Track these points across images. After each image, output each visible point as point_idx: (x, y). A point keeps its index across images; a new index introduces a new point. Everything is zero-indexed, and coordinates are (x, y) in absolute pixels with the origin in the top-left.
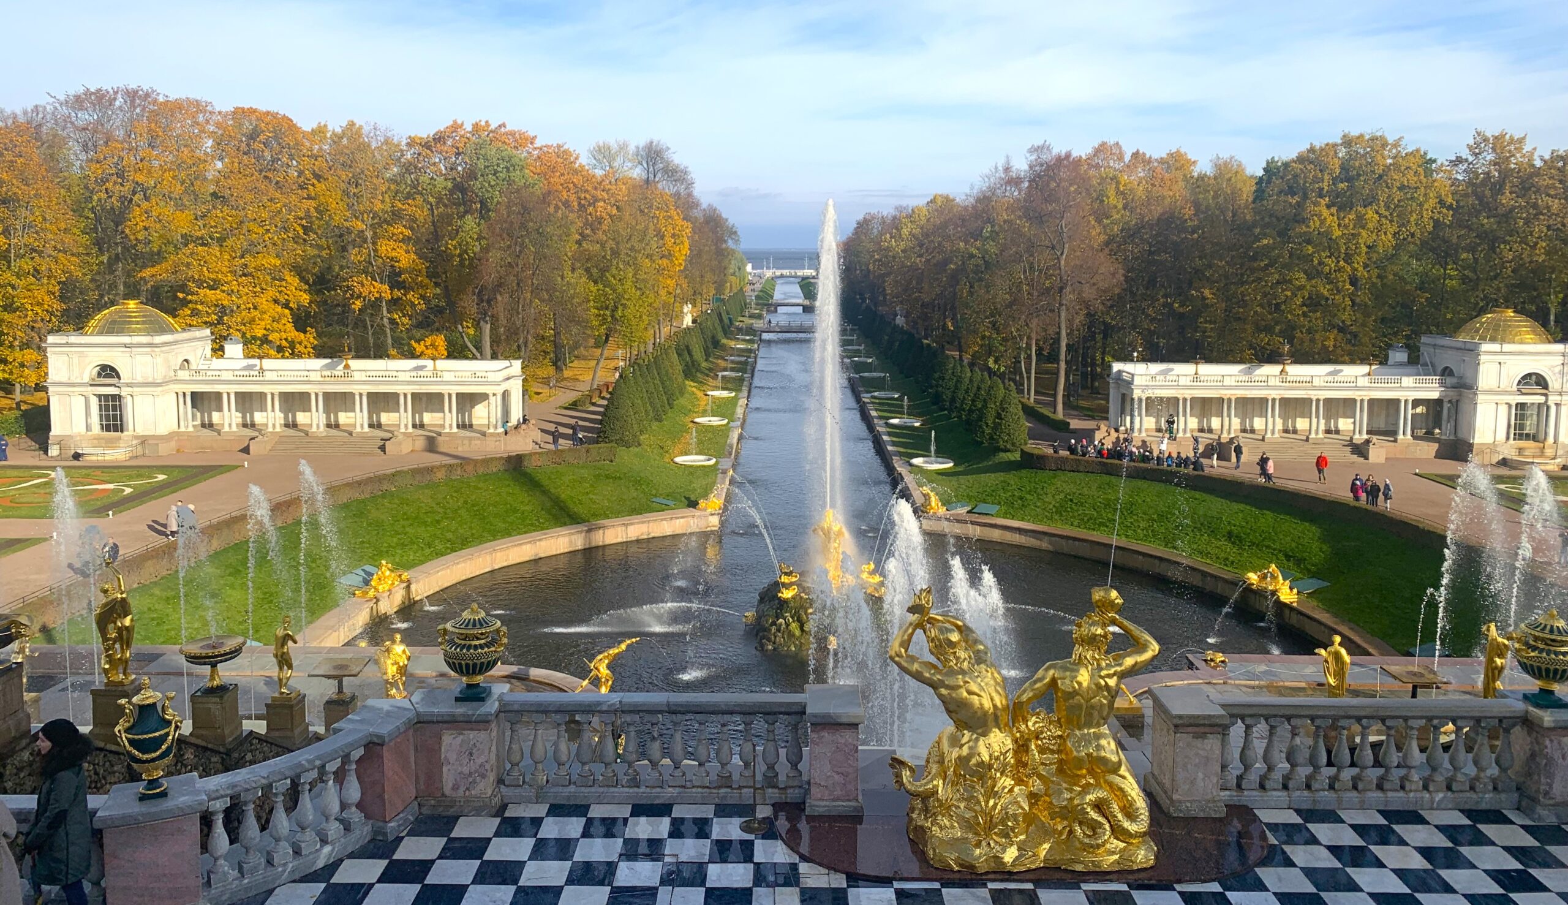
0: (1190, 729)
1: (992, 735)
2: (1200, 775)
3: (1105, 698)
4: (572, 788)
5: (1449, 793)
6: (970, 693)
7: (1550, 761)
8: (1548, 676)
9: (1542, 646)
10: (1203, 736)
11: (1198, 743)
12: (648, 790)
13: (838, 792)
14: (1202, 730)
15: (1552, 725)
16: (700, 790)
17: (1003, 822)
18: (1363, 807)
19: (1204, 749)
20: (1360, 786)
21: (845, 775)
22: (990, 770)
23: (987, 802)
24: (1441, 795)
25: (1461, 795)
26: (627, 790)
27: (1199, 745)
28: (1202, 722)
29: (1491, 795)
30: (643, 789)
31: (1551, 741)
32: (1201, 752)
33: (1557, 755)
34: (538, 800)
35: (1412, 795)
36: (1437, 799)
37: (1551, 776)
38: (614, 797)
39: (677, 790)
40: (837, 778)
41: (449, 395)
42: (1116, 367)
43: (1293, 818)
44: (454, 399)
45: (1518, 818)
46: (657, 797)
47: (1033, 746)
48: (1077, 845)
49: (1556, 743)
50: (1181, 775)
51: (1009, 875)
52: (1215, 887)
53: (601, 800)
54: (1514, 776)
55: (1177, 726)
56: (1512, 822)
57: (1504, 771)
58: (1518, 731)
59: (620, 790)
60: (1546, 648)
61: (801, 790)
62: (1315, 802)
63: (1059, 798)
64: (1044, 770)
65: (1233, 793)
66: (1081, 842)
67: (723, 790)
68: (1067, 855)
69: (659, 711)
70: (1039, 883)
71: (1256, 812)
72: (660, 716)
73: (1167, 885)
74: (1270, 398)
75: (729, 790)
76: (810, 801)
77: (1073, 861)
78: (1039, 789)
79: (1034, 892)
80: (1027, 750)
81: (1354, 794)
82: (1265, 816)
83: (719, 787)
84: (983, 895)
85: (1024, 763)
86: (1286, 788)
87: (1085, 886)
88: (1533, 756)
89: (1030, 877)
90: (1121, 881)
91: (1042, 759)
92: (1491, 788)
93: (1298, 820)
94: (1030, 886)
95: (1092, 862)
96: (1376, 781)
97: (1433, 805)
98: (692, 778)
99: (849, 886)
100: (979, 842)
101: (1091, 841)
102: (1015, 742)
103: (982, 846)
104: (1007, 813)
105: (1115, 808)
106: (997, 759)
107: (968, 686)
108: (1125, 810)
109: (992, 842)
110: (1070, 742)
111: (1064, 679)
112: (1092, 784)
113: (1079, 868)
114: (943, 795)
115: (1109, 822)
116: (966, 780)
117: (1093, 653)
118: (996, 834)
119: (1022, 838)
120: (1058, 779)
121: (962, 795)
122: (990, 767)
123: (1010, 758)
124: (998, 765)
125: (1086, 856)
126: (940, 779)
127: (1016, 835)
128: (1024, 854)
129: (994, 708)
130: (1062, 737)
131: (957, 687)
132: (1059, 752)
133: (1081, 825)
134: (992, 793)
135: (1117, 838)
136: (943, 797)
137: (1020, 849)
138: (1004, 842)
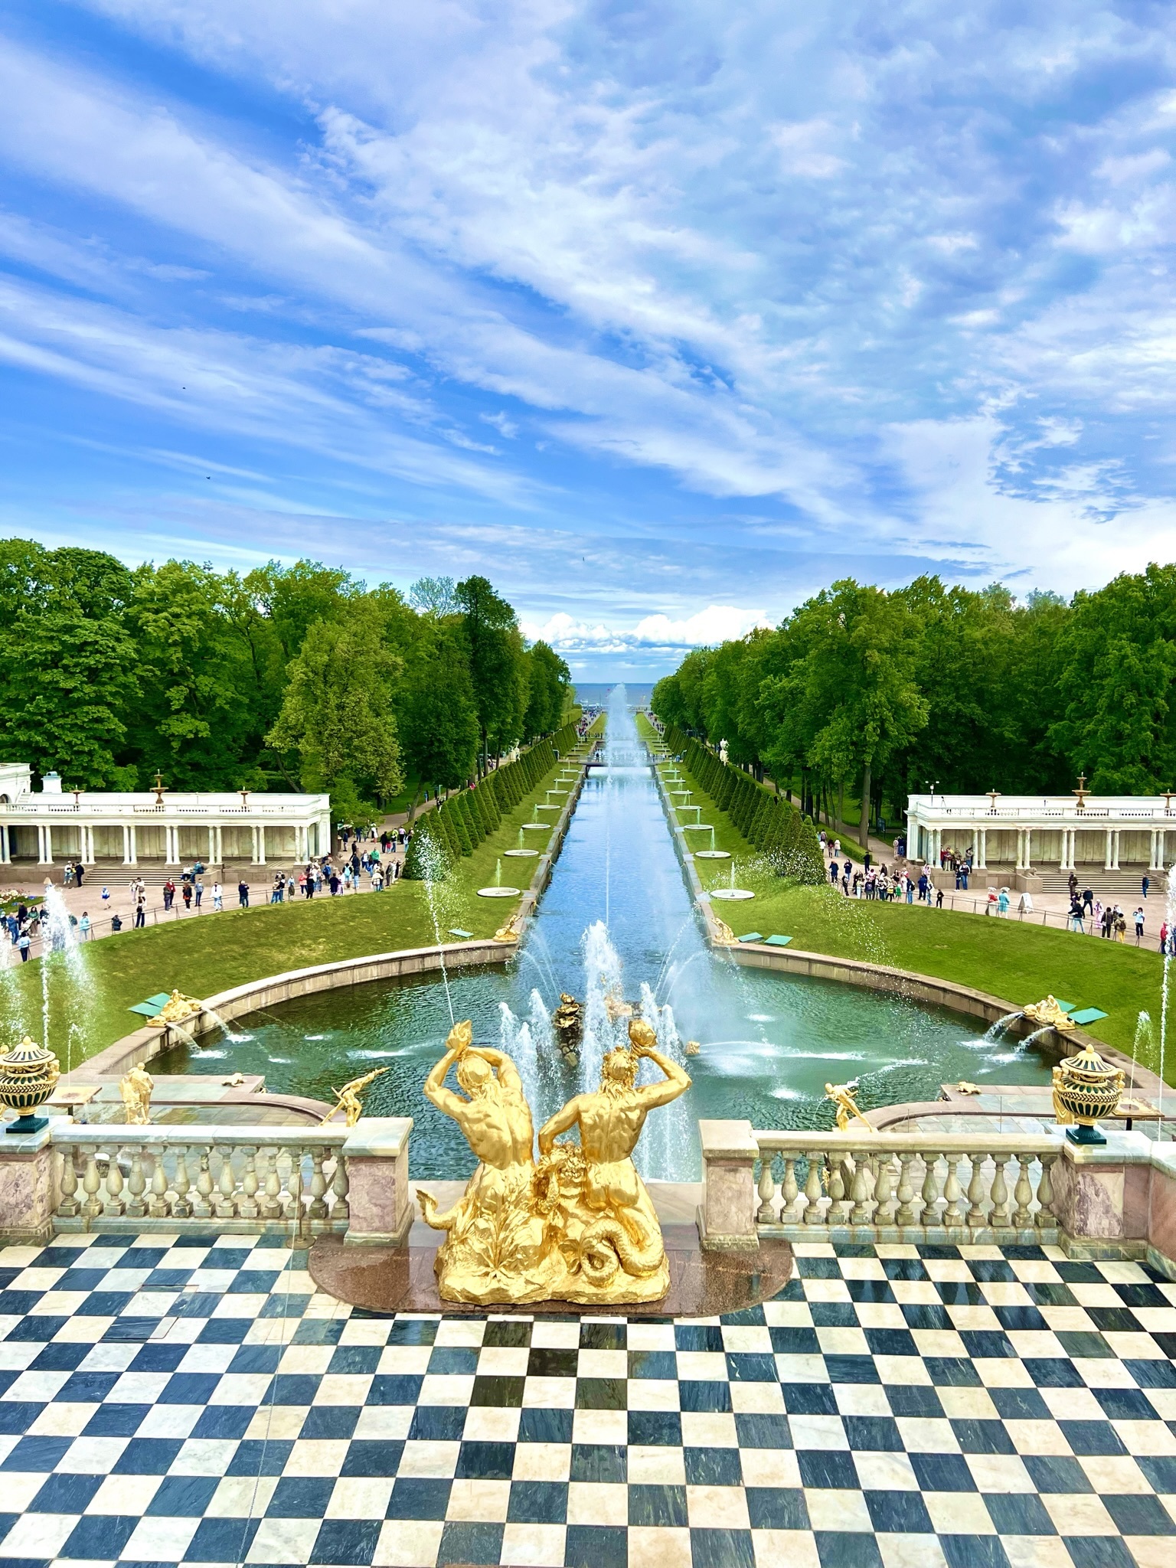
0: (721, 1163)
1: (510, 1168)
2: (734, 1209)
3: (624, 1130)
4: (123, 1219)
5: (989, 1228)
6: (490, 1126)
7: (1083, 1198)
8: (1088, 1113)
9: (1078, 1082)
10: (735, 1171)
11: (730, 1176)
12: (197, 1221)
13: (377, 1224)
14: (733, 1163)
15: (1082, 1161)
16: (247, 1221)
17: (512, 1254)
18: (901, 1240)
19: (736, 1183)
20: (900, 1221)
21: (383, 1207)
22: (504, 1203)
23: (498, 1235)
24: (980, 1230)
25: (1000, 1230)
26: (176, 1220)
27: (731, 1178)
28: (732, 1155)
29: (1031, 1230)
30: (192, 1219)
31: (1084, 1177)
32: (734, 1186)
33: (1091, 1192)
34: (89, 1229)
35: (951, 1229)
36: (976, 1234)
37: (1084, 1213)
38: (162, 1227)
39: (225, 1220)
40: (375, 1210)
41: (258, 828)
42: (913, 800)
43: (829, 1252)
44: (262, 831)
45: (1054, 1254)
46: (205, 1228)
47: (554, 1179)
48: (584, 1278)
49: (1088, 1179)
50: (715, 1209)
51: (513, 1308)
52: (714, 1321)
53: (149, 1230)
54: (1056, 1212)
55: (708, 1159)
56: (1046, 1259)
57: (1046, 1206)
58: (1057, 1167)
59: (170, 1219)
60: (1081, 1083)
61: (346, 1222)
62: (854, 1236)
63: (575, 1231)
64: (564, 1203)
65: (773, 1227)
66: (587, 1276)
67: (269, 1221)
68: (573, 1288)
69: (206, 1144)
70: (540, 1316)
71: (794, 1245)
72: (208, 1149)
73: (666, 1319)
74: (1065, 830)
75: (276, 1221)
76: (349, 1233)
77: (578, 1294)
78: (559, 1222)
79: (531, 1324)
80: (548, 1183)
81: (894, 1228)
82: (801, 1250)
83: (267, 1218)
84: (479, 1327)
85: (545, 1196)
86: (827, 1221)
87: (585, 1320)
88: (1069, 1191)
89: (534, 1309)
90: (623, 1315)
91: (563, 1191)
92: (1031, 1223)
93: (832, 1254)
94: (530, 1318)
95: (596, 1295)
96: (917, 1216)
97: (972, 1239)
98: (241, 1209)
99: (351, 1318)
100: (487, 1274)
101: (597, 1274)
102: (535, 1175)
103: (488, 1278)
104: (516, 1246)
105: (625, 1241)
106: (512, 1191)
107: (488, 1120)
108: (639, 1243)
109: (499, 1275)
110: (591, 1175)
111: (586, 1111)
112: (608, 1217)
113: (583, 1300)
114: (460, 1228)
115: (618, 1255)
116: (482, 1213)
117: (619, 1087)
118: (504, 1266)
119: (532, 1271)
120: (579, 1212)
121: (477, 1227)
122: (504, 1200)
123: (528, 1191)
124: (513, 1197)
125: (591, 1290)
126: (461, 1211)
127: (526, 1268)
128: (531, 1287)
129: (515, 1141)
130: (585, 1170)
131: (479, 1121)
132: (581, 1184)
133: (591, 1258)
134: (504, 1225)
135: (626, 1272)
136: (460, 1230)
137: (528, 1282)
138: (511, 1274)
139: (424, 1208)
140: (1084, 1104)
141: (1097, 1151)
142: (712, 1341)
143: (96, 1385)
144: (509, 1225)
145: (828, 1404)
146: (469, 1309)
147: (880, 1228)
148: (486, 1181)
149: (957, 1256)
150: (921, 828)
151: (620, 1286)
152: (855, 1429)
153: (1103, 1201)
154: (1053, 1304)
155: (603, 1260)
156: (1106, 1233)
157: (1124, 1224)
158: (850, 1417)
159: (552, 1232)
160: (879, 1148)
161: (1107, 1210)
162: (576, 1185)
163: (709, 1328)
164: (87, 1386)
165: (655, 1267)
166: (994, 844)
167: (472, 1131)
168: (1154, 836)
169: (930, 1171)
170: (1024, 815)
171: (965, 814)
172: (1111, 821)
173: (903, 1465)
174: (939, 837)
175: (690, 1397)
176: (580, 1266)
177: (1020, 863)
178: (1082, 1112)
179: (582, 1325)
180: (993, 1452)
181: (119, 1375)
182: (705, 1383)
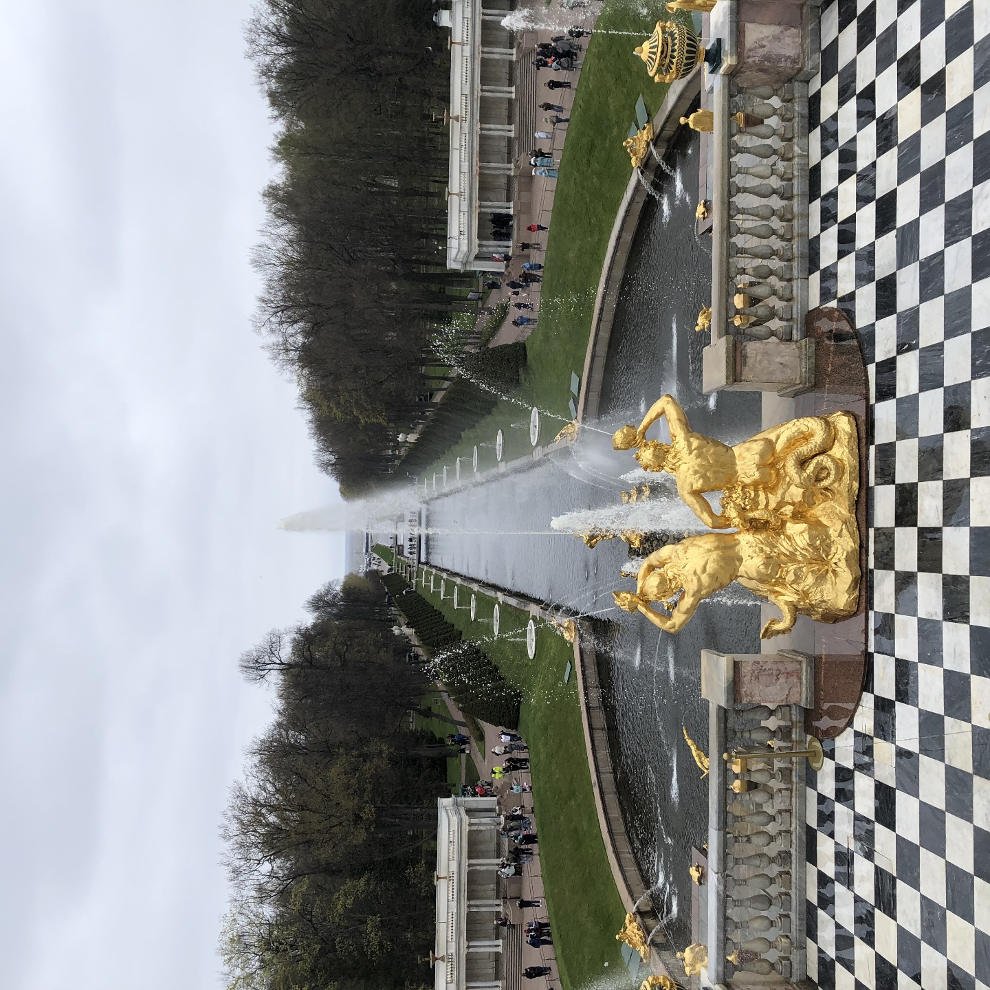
0: (738, 369)
1: (742, 554)
3: (707, 451)
4: (793, 916)
5: (795, 140)
6: (704, 570)
7: (767, 58)
8: (694, 52)
9: (667, 61)
10: (745, 357)
11: (750, 362)
12: (794, 846)
13: (794, 678)
14: (738, 358)
15: (735, 57)
16: (793, 799)
17: (816, 549)
18: (806, 216)
19: (756, 357)
20: (789, 216)
22: (772, 557)
23: (799, 562)
24: (796, 148)
25: (796, 131)
26: (793, 866)
27: (752, 360)
28: (732, 359)
29: (796, 105)
30: (793, 851)
31: (748, 57)
32: (758, 359)
33: (761, 52)
34: (803, 947)
35: (796, 173)
36: (800, 151)
37: (779, 57)
38: (800, 878)
39: (794, 820)
40: (782, 680)
41: (469, 865)
42: (452, 265)
43: (815, 278)
44: (473, 862)
45: (815, 84)
46: (800, 839)
47: (751, 515)
48: (836, 485)
49: (751, 54)
50: (779, 376)
51: (863, 548)
52: (872, 369)
53: (803, 890)
54: (780, 84)
55: (735, 381)
56: (819, 92)
57: (775, 93)
58: (741, 81)
59: (793, 872)
60: (668, 57)
61: (794, 708)
62: (802, 256)
63: (796, 493)
64: (773, 505)
65: (795, 326)
66: (834, 481)
67: (794, 779)
68: (845, 494)
69: (725, 836)
70: (869, 522)
71: (810, 309)
72: (728, 836)
73: (870, 411)
74: (479, 132)
75: (794, 773)
76: (803, 704)
77: (850, 490)
78: (788, 510)
79: (877, 529)
80: (756, 519)
81: (795, 222)
82: (814, 302)
83: (791, 782)
84: (879, 575)
85: (767, 522)
86: (790, 280)
87: (872, 482)
88: (761, 70)
89: (863, 529)
90: (868, 449)
91: (762, 506)
92: (790, 105)
93: (817, 275)
94: (871, 532)
95: (851, 473)
96: (784, 203)
97: (805, 155)
98: (783, 807)
99: (873, 693)
100: (834, 572)
101: (833, 472)
102: (748, 530)
103: (837, 569)
104: (809, 545)
105: (805, 449)
106: (762, 550)
107: (699, 572)
108: (806, 437)
109: (834, 560)
110: (748, 481)
111: (692, 485)
112: (784, 466)
113: (856, 485)
114: (793, 598)
115: (816, 455)
116: (781, 577)
117: (670, 456)
118: (827, 556)
119: (831, 531)
120: (780, 492)
121: (794, 582)
122: (769, 557)
123: (761, 537)
124: (767, 549)
125: (846, 478)
126: (781, 598)
127: (828, 537)
128: (845, 531)
129: (717, 548)
130: (743, 488)
131: (699, 579)
132: (756, 491)
133: (818, 480)
134: (792, 557)
135: (831, 448)
136: (796, 596)
137: (840, 535)
138: (833, 550)
139: (778, 632)
140: (686, 55)
141: (727, 46)
142: (888, 367)
143: (931, 917)
144: (790, 552)
145: (935, 261)
146: (864, 585)
147: (795, 234)
148: (754, 575)
149: (817, 168)
150: (477, 258)
151: (842, 451)
152: (954, 235)
153: (769, 42)
154: (854, 81)
155: (821, 468)
156: (797, 40)
157: (790, 25)
158: (945, 240)
159: (798, 516)
160: (726, 231)
161: (777, 38)
162: (757, 495)
163: (877, 373)
164: (933, 926)
165: (827, 423)
166: (492, 195)
167: (709, 587)
168: (486, 56)
169: (745, 190)
170: (466, 168)
171: (464, 219)
172: (472, 92)
173: (982, 189)
174: (485, 243)
175: (933, 381)
176: (826, 489)
177: (508, 172)
178: (693, 58)
179: (877, 484)
180: (972, 115)
181: (923, 898)
182: (920, 369)
